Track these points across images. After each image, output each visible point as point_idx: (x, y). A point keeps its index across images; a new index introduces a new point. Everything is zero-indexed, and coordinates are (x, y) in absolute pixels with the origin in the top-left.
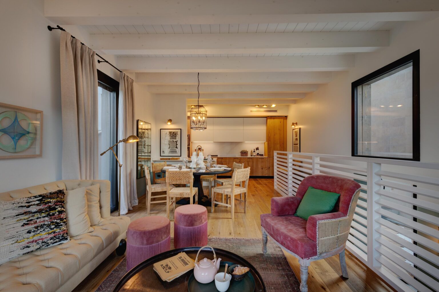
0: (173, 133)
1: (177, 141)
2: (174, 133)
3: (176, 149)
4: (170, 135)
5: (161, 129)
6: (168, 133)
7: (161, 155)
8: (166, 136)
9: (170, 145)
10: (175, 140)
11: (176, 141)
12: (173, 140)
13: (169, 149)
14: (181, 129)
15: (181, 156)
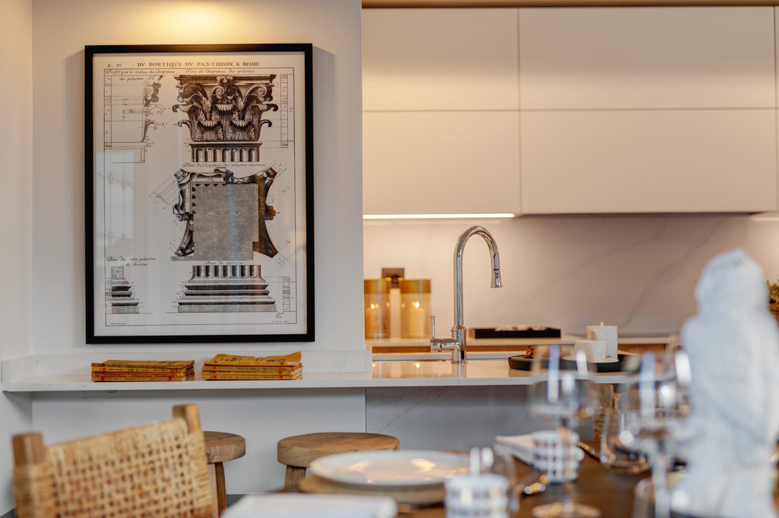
0: (220, 91)
1: (272, 174)
2: (231, 86)
3: (259, 258)
4: (193, 112)
5: (91, 51)
6: (171, 92)
7: (99, 331)
8: (147, 124)
9: (189, 217)
10: (242, 170)
11: (253, 179)
12: (229, 166)
13: (186, 266)
14: (306, 49)
15: (309, 336)
